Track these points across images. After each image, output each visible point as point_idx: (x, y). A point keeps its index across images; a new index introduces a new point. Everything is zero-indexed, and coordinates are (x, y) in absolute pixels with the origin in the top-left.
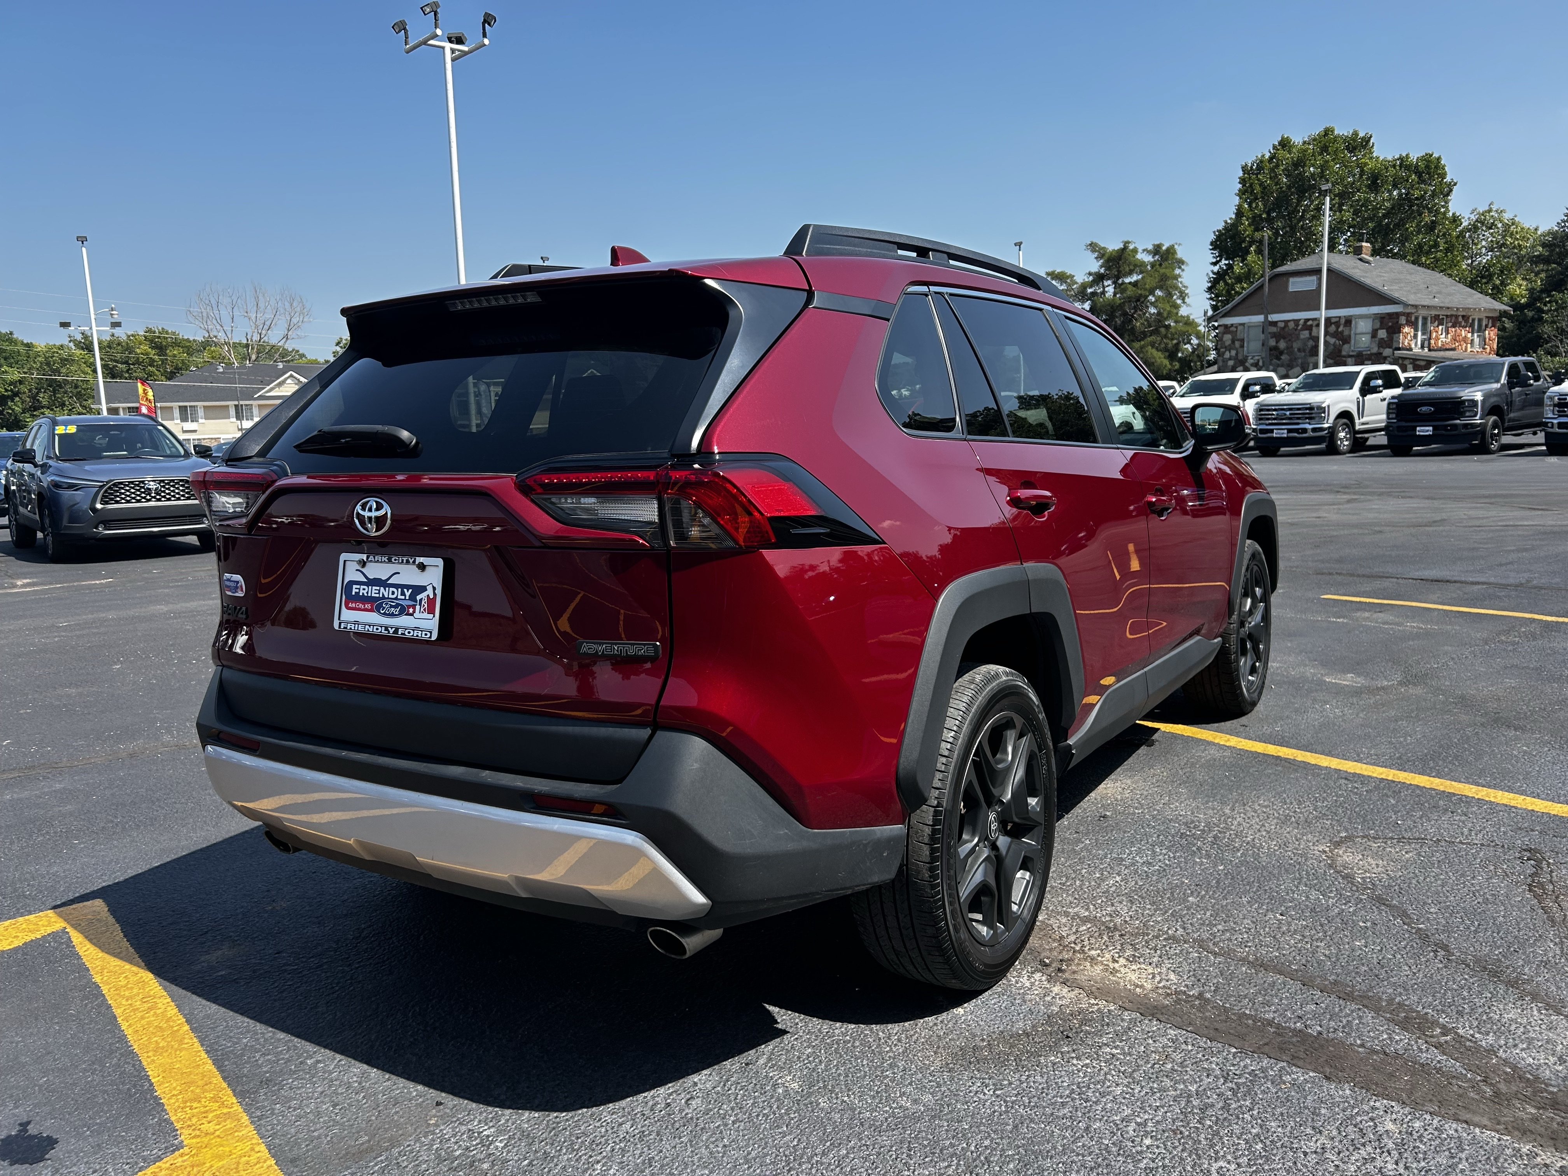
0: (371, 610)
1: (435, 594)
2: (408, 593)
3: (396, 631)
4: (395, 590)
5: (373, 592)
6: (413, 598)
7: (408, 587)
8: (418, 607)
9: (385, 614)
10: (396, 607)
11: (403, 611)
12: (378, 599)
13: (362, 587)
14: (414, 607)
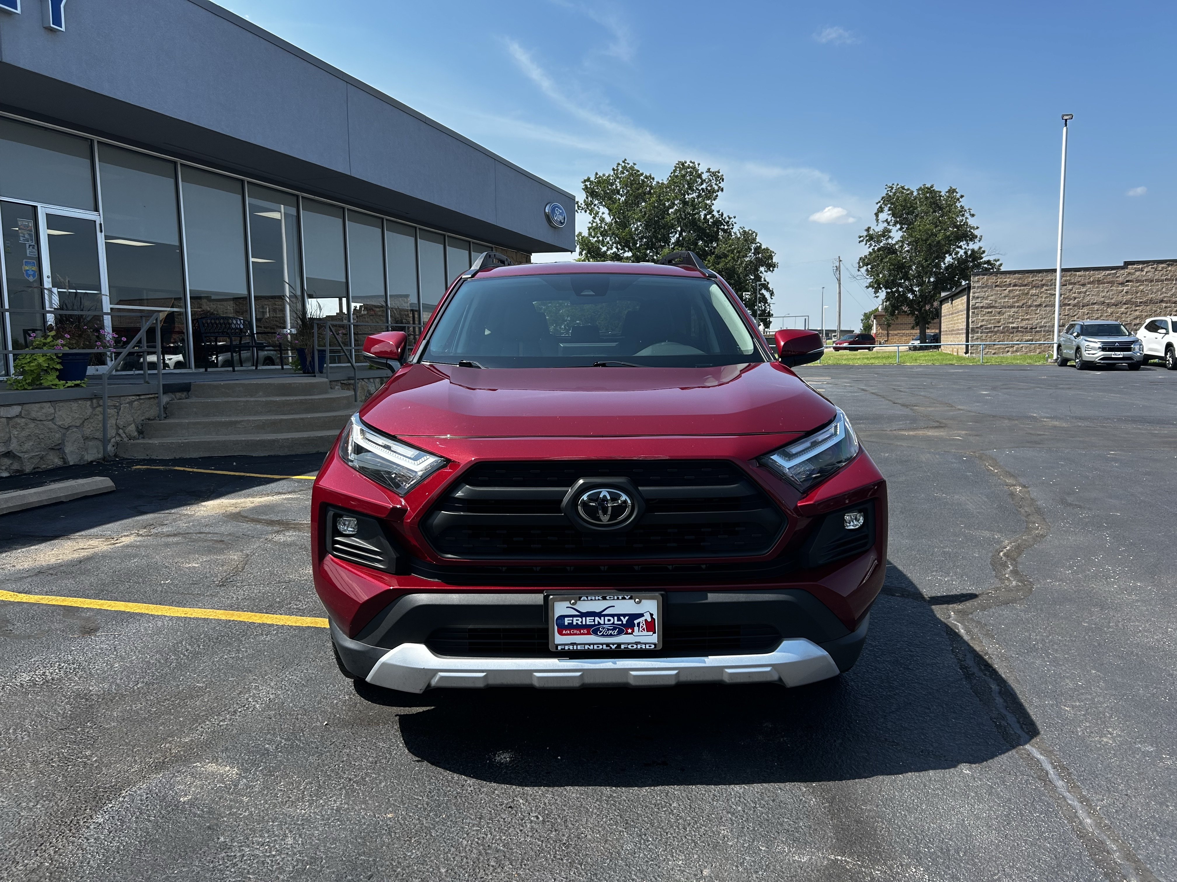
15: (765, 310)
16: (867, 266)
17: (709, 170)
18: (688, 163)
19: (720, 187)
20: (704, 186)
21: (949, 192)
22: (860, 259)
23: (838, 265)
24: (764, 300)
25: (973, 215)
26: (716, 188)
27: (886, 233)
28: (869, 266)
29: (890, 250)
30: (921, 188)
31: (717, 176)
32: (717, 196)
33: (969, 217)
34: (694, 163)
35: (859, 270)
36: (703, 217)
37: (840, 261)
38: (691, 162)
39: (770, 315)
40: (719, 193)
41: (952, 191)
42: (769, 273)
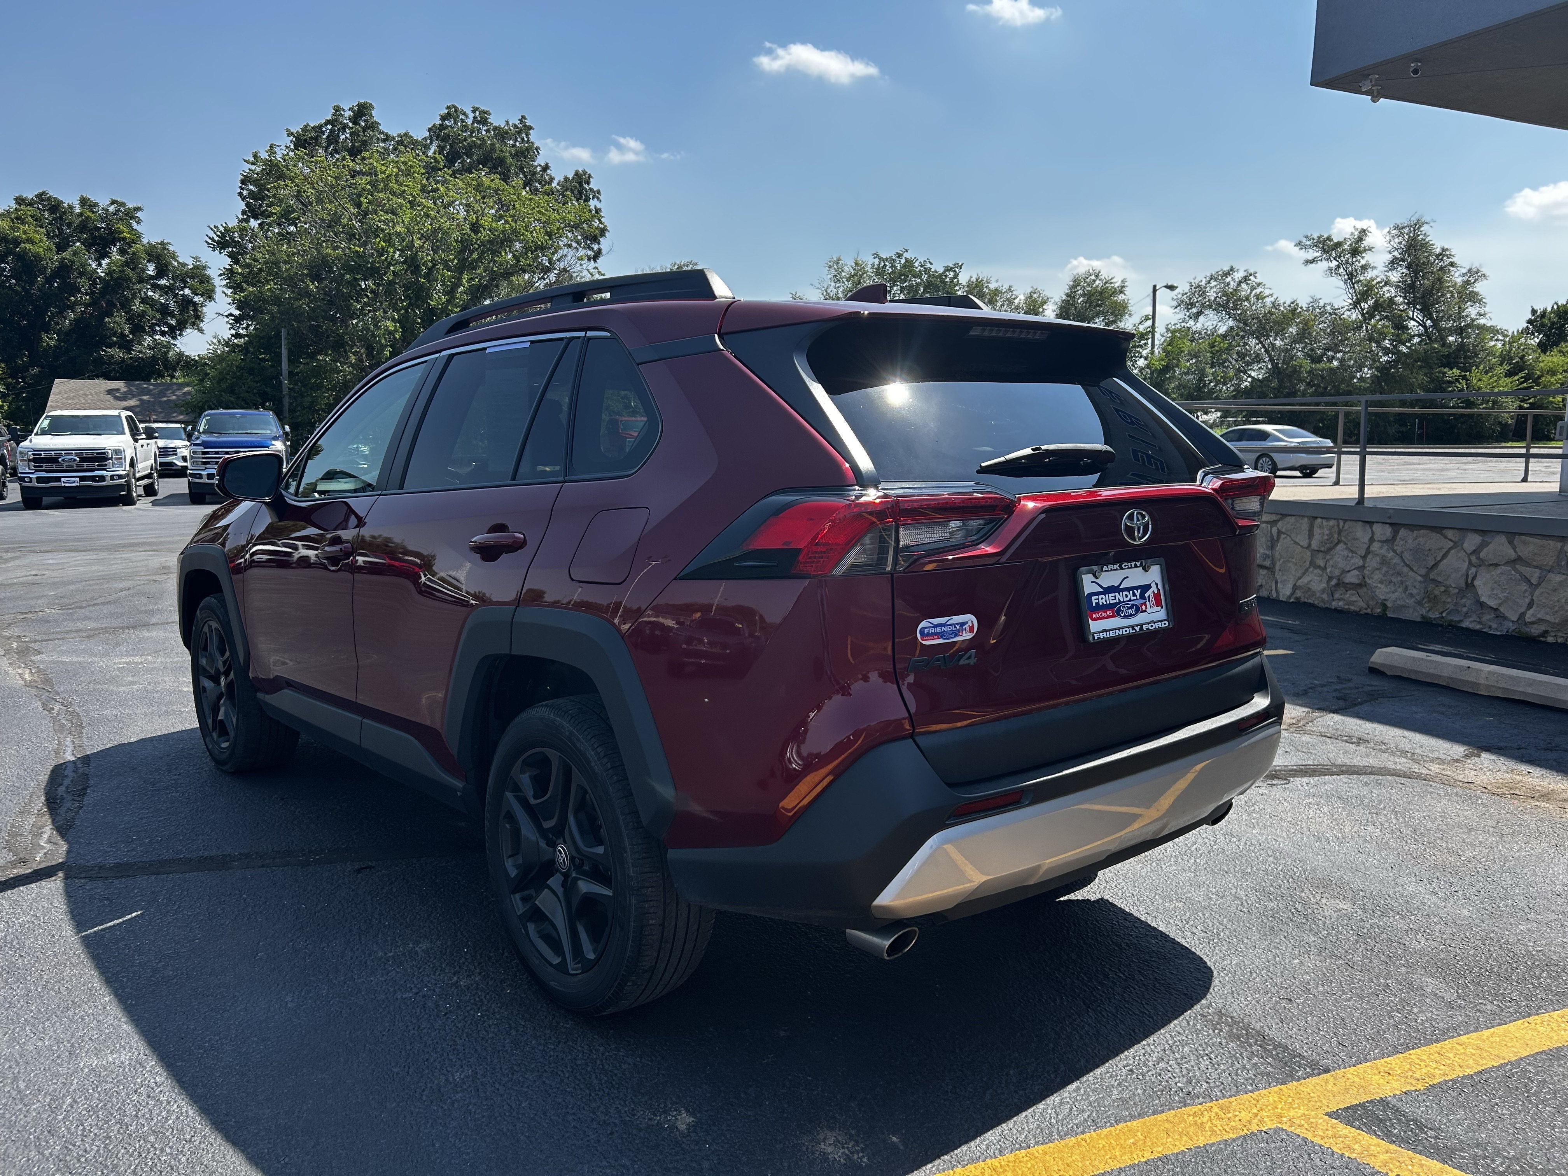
0: (1113, 616)
1: (1158, 590)
2: (1138, 593)
3: (1141, 629)
4: (1127, 593)
5: (1110, 599)
6: (1142, 596)
7: (1137, 588)
8: (1148, 603)
9: (1125, 616)
10: (1131, 608)
11: (1138, 610)
12: (1117, 604)
13: (1100, 597)
14: (1145, 604)
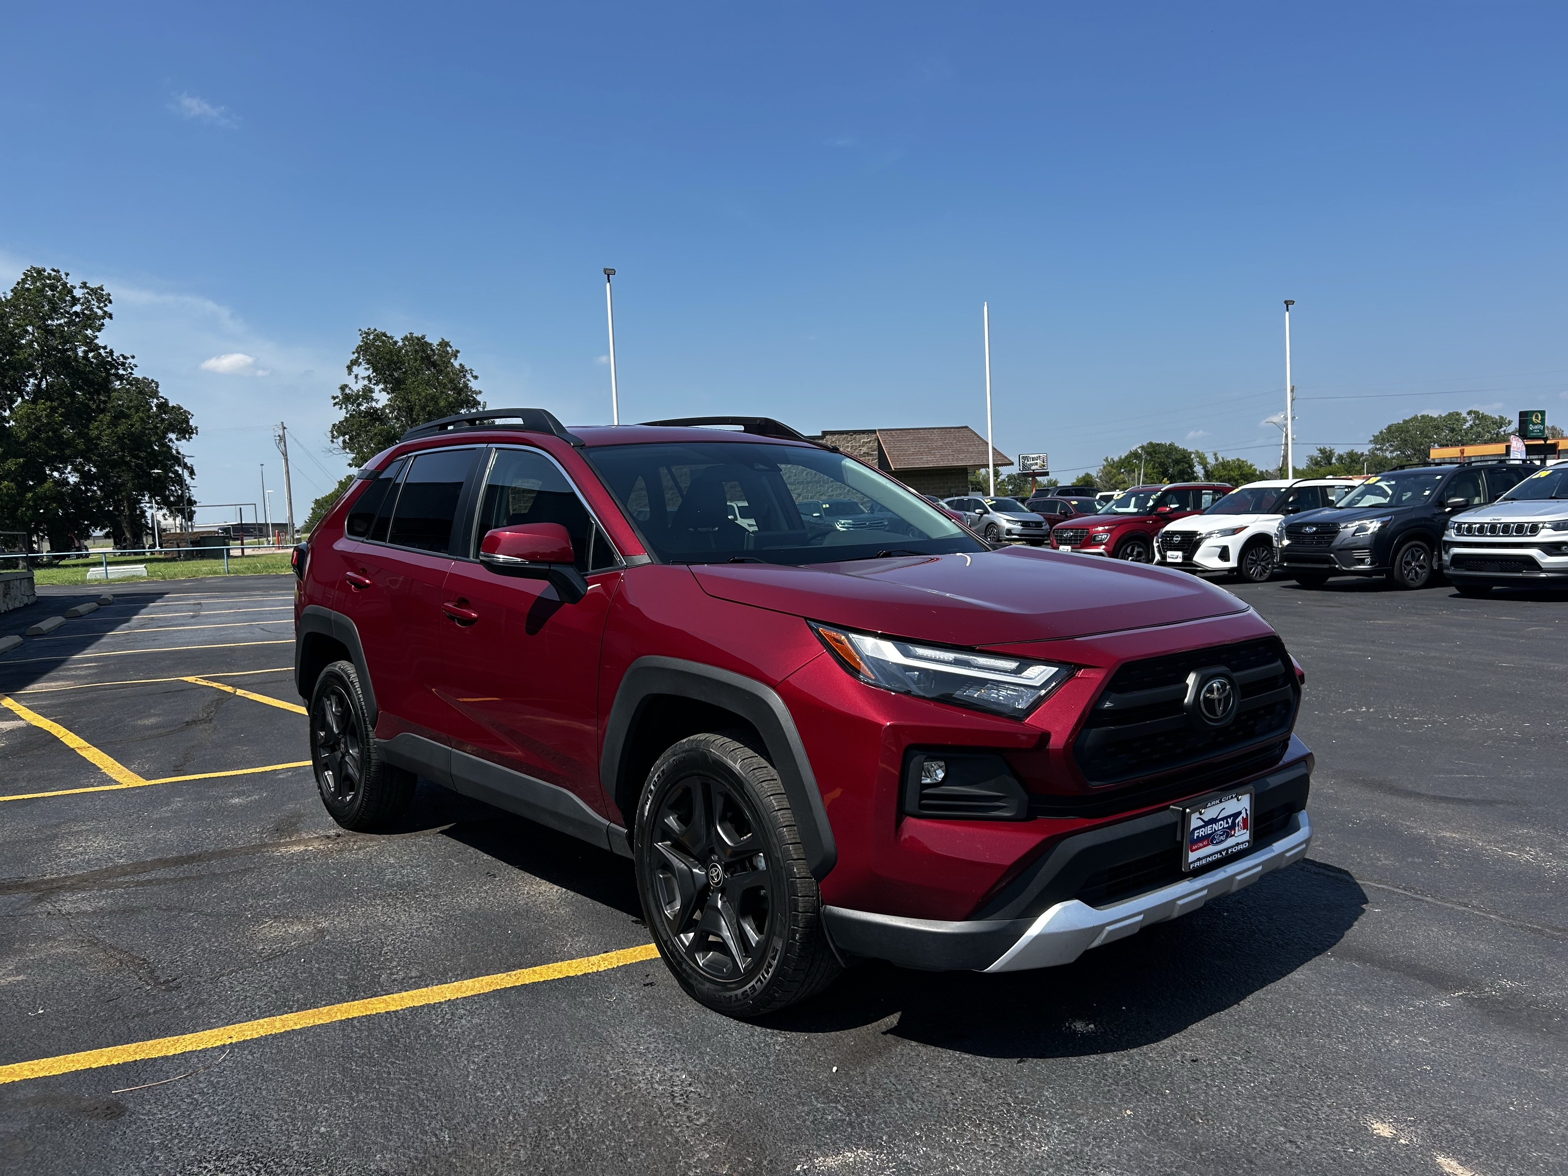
15: (182, 496)
16: (344, 436)
17: (84, 285)
18: (48, 271)
19: (105, 312)
20: (77, 308)
21: (440, 344)
22: (334, 425)
23: (281, 433)
24: (180, 480)
25: (476, 377)
26: (100, 312)
27: (367, 394)
28: (347, 436)
29: (375, 416)
30: (406, 337)
31: (99, 295)
32: (103, 325)
33: (471, 379)
34: (58, 271)
35: (332, 441)
36: (81, 354)
37: (284, 428)
38: (53, 270)
39: (191, 503)
40: (107, 321)
41: (444, 344)
42: (184, 441)
